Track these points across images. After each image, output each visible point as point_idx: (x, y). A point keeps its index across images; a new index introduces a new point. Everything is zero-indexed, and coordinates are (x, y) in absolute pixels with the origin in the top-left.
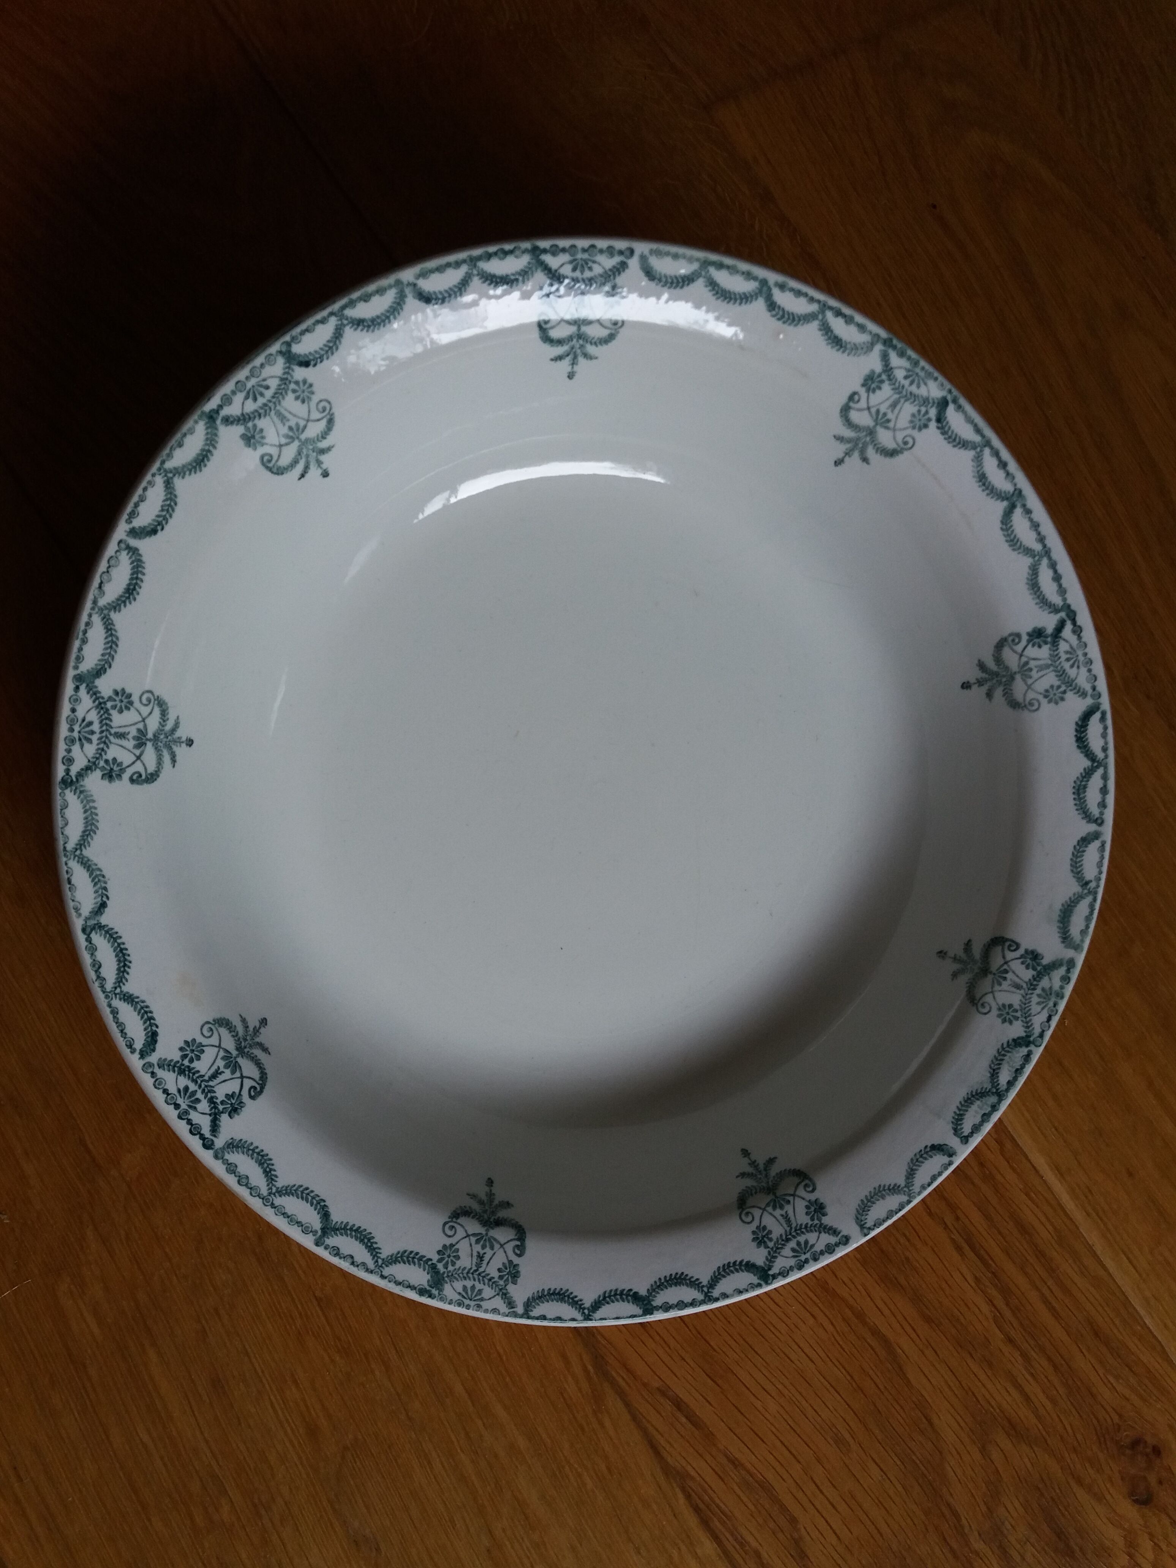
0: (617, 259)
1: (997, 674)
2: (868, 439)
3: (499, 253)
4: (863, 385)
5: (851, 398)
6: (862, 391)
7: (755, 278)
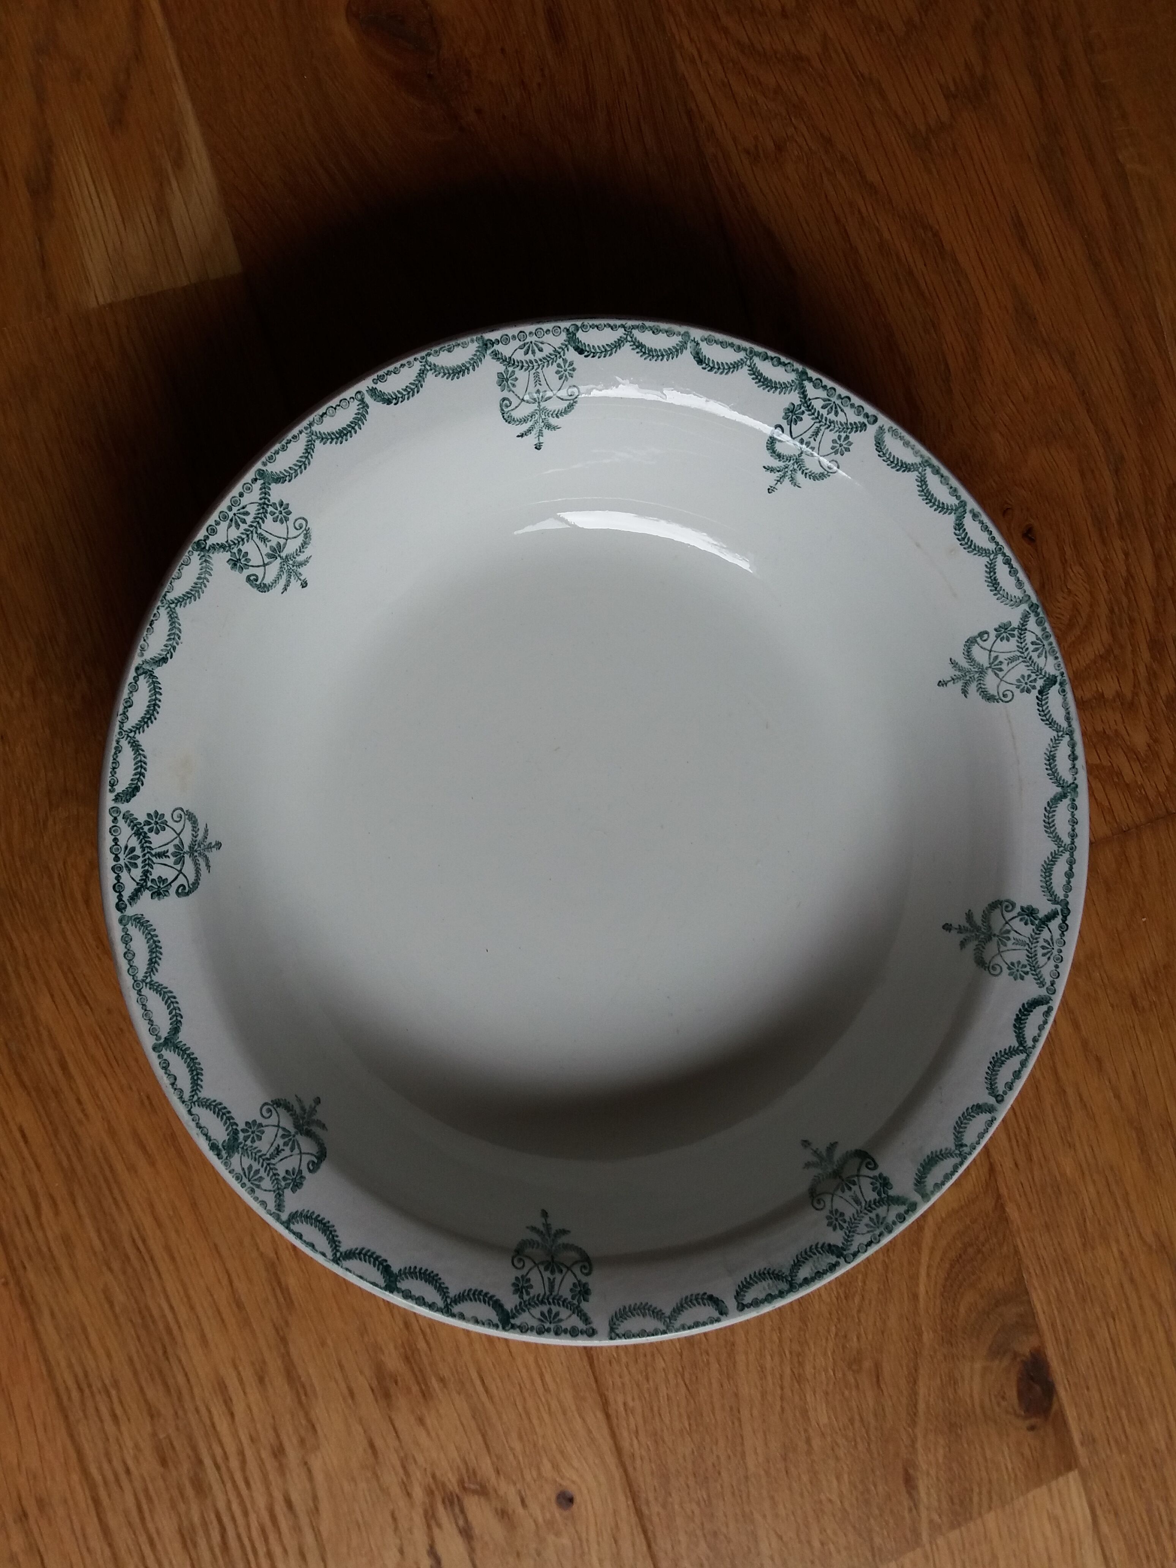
0: (861, 419)
1: (978, 929)
2: (976, 676)
3: (775, 359)
4: (996, 630)
5: (981, 635)
6: (993, 634)
7: (958, 497)
